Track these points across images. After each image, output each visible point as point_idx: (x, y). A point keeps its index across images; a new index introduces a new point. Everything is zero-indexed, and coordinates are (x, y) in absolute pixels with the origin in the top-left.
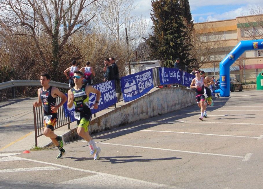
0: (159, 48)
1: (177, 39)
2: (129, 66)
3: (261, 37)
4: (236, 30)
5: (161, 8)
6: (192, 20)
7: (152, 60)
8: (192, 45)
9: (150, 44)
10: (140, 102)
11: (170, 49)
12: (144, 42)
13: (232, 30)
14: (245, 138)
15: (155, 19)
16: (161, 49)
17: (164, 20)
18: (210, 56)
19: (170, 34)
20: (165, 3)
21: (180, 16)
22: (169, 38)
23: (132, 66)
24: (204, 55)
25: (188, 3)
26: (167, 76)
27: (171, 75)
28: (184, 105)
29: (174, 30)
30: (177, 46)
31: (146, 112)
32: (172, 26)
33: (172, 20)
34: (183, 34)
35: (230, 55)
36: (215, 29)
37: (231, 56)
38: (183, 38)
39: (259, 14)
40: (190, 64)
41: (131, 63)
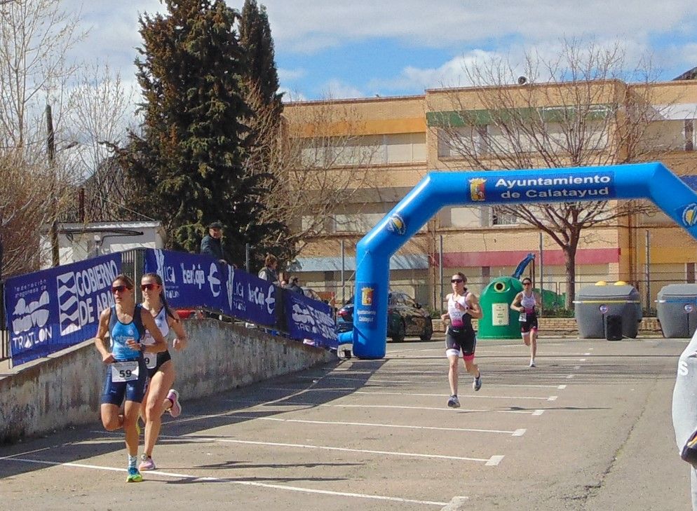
0: (159, 182)
1: (223, 155)
2: (55, 237)
3: (498, 162)
4: (425, 133)
5: (172, 45)
6: (278, 92)
7: (135, 219)
8: (273, 178)
9: (131, 164)
10: (71, 365)
11: (198, 185)
12: (111, 155)
13: (410, 133)
14: (401, 504)
15: (152, 82)
16: (168, 183)
17: (180, 86)
18: (334, 216)
19: (198, 134)
20: (188, 29)
21: (236, 76)
22: (195, 147)
23: (62, 238)
24: (312, 211)
25: (268, 31)
26: (173, 280)
27: (188, 277)
28: (229, 381)
29: (214, 122)
30: (220, 177)
31: (90, 400)
32: (207, 108)
33: (208, 86)
34: (243, 136)
35: (390, 219)
36: (355, 125)
37: (395, 220)
38: (241, 150)
39: (497, 83)
40: (266, 240)
41: (60, 228)
